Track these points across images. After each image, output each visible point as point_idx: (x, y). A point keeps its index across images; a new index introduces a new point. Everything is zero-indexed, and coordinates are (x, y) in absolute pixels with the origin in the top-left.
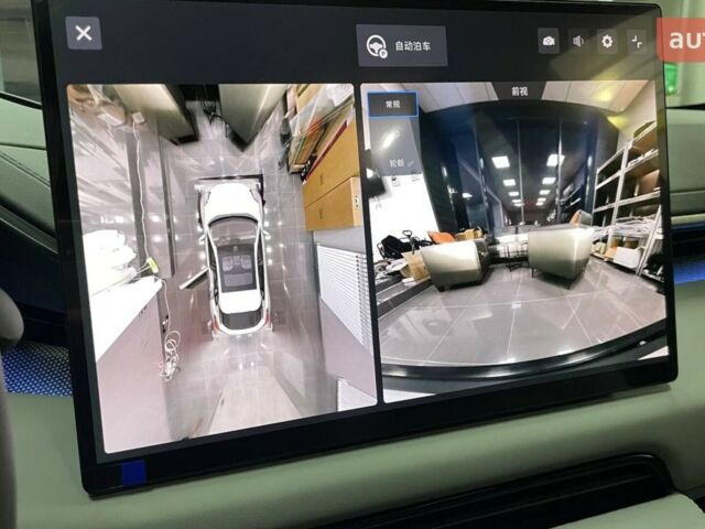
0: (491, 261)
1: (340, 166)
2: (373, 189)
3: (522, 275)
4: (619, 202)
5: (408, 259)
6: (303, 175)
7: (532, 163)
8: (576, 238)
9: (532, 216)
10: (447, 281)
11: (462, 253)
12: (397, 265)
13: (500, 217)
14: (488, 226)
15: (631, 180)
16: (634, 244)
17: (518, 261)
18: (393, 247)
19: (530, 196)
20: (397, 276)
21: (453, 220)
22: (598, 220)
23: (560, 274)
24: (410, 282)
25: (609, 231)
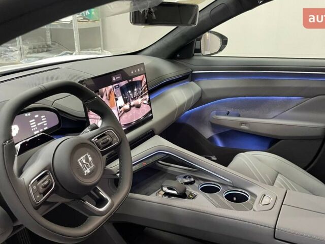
0: (131, 107)
1: (113, 96)
2: (117, 100)
3: (134, 108)
4: (143, 94)
5: (122, 109)
6: (109, 100)
7: (133, 92)
8: (139, 101)
9: (134, 99)
10: (126, 111)
11: (127, 106)
12: (121, 110)
13: (131, 100)
14: (129, 102)
15: (144, 90)
16: (146, 100)
17: (134, 106)
18: (120, 108)
19: (133, 96)
20: (121, 112)
21: (126, 101)
22: (142, 97)
23: (138, 106)
24: (122, 112)
25: (143, 98)
